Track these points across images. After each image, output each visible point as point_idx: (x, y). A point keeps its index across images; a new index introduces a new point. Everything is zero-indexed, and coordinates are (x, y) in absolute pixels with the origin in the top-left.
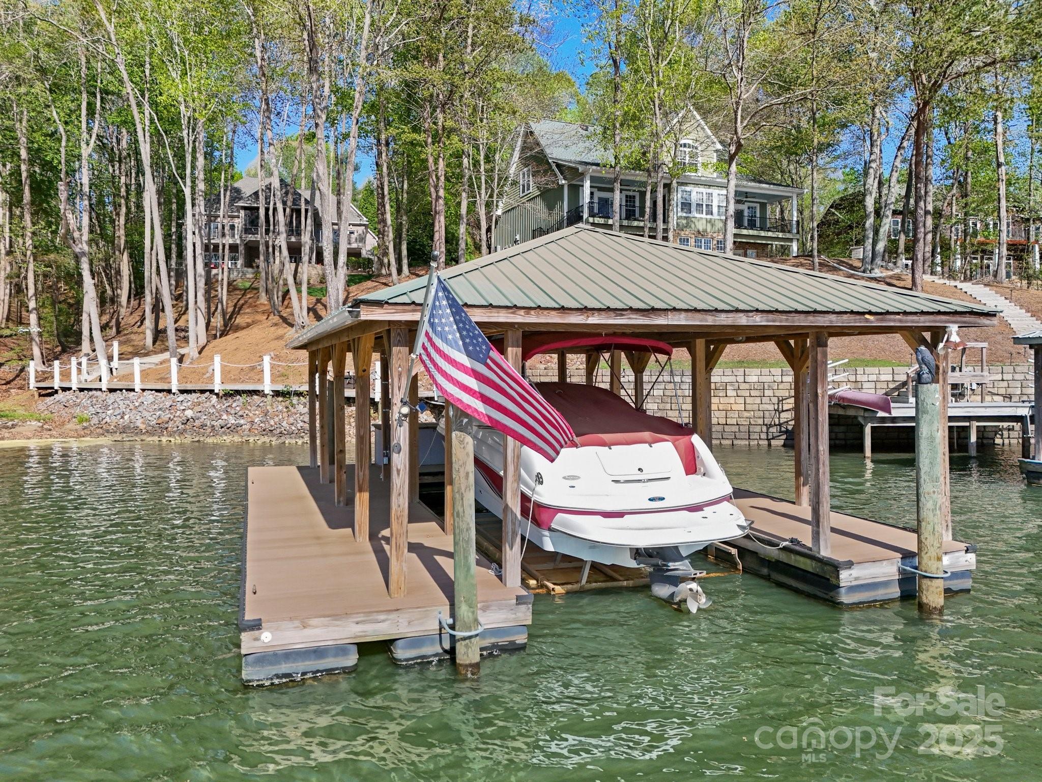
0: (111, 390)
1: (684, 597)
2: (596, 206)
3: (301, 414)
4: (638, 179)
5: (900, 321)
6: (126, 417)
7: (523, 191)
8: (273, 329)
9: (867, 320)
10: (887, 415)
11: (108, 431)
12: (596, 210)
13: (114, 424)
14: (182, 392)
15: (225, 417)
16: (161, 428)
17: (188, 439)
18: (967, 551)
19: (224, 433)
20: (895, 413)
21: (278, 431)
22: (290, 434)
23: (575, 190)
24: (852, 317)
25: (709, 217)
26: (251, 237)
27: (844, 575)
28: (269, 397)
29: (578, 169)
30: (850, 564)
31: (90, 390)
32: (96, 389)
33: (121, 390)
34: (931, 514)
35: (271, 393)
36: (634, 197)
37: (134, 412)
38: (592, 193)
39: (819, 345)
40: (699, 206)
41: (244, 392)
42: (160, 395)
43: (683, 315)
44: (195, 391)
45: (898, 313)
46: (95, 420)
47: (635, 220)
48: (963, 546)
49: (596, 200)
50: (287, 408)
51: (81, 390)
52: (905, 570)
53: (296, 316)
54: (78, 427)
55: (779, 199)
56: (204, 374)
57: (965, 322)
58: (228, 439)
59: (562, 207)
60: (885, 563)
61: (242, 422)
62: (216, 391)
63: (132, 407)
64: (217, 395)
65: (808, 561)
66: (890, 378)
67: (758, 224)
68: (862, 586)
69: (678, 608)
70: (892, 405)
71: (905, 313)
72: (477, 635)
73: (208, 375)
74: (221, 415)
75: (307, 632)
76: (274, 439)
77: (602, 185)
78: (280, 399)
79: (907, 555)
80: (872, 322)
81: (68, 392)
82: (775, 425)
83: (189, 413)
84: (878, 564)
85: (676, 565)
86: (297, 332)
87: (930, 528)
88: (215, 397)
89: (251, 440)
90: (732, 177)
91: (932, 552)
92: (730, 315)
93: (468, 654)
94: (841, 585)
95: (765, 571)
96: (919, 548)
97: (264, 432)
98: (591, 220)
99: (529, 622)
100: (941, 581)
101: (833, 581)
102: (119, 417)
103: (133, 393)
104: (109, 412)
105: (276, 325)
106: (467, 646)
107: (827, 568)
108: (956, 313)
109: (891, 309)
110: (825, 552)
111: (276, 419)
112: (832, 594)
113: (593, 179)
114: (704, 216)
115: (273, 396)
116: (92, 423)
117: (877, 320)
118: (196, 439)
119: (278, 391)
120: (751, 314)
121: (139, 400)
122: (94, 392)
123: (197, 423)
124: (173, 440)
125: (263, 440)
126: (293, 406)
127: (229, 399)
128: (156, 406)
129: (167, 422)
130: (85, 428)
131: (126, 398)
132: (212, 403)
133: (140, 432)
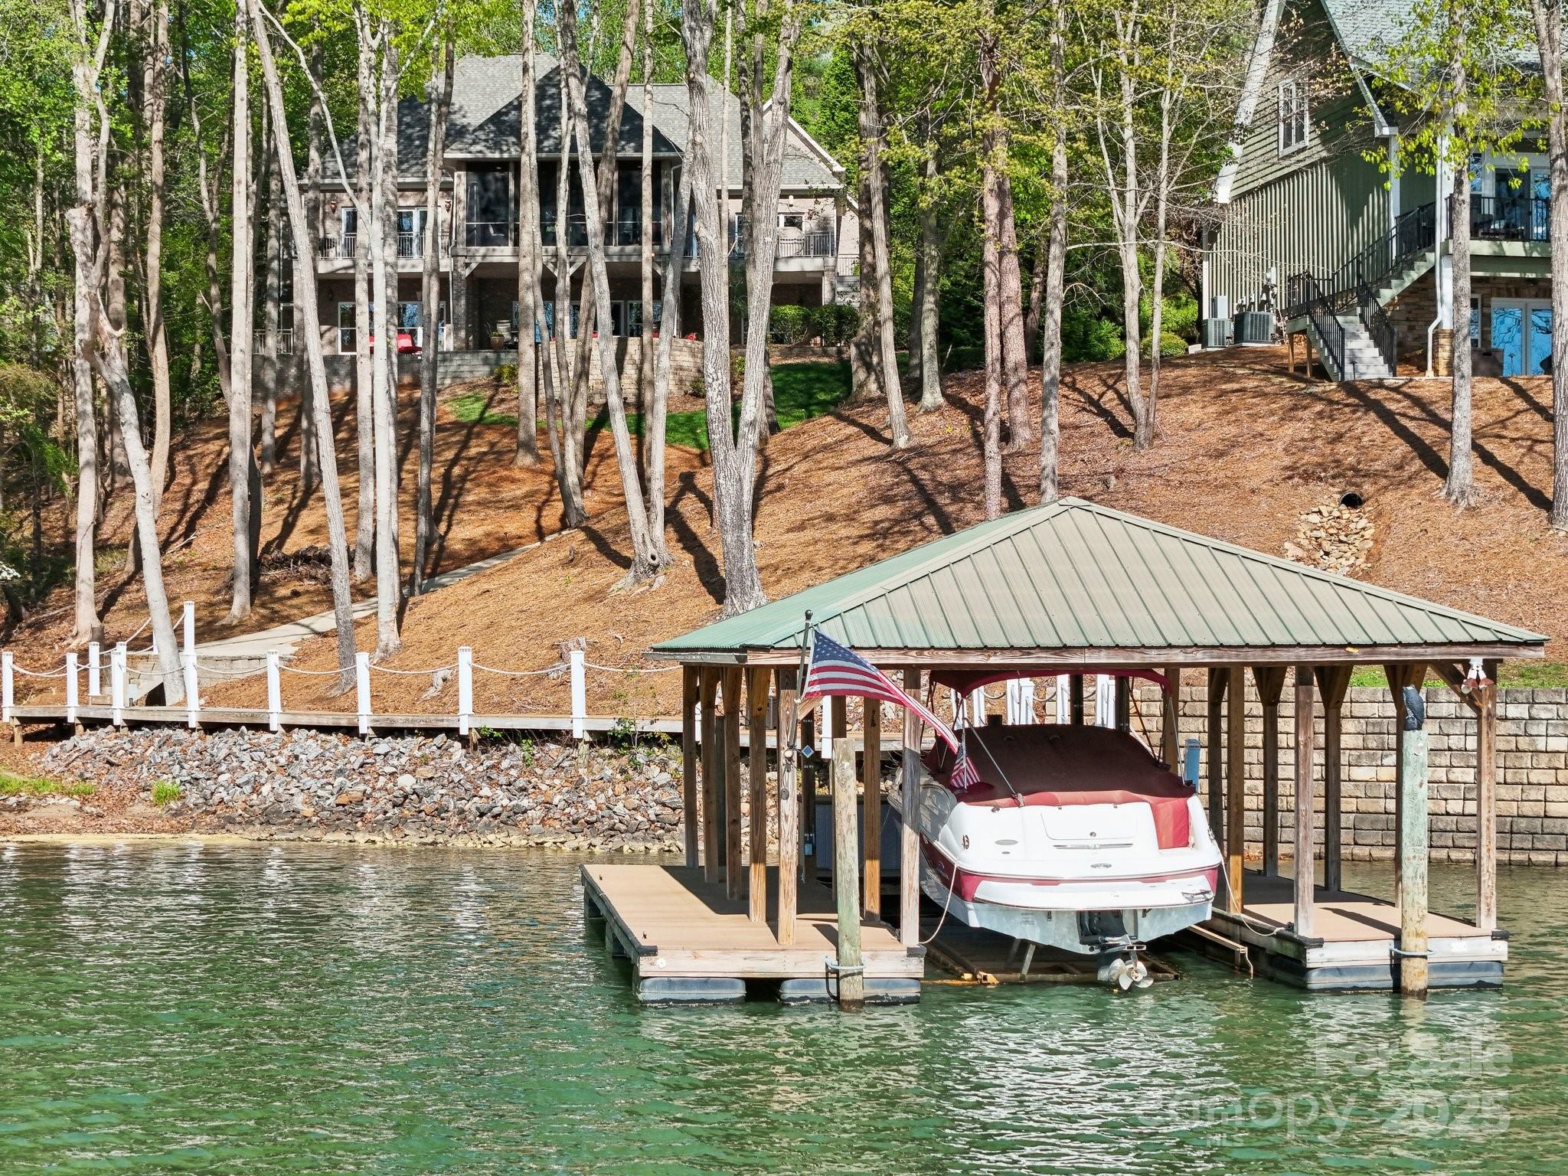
0: (210, 728)
3: (656, 787)
5: (1397, 654)
6: (265, 790)
8: (576, 568)
9: (1350, 654)
11: (231, 820)
13: (240, 804)
14: (382, 732)
15: (486, 791)
16: (350, 814)
17: (413, 839)
19: (488, 826)
21: (607, 822)
22: (633, 830)
24: (1328, 651)
27: (1313, 955)
28: (583, 748)
30: (1319, 943)
31: (157, 725)
32: (171, 725)
33: (236, 727)
34: (1412, 883)
35: (588, 738)
37: (279, 777)
41: (525, 733)
42: (333, 738)
44: (411, 732)
45: (1394, 645)
46: (194, 796)
50: (623, 772)
51: (133, 725)
52: (1394, 953)
53: (637, 539)
54: (159, 810)
58: (497, 840)
61: (525, 803)
62: (464, 732)
63: (271, 765)
64: (464, 741)
73: (432, 692)
74: (477, 788)
76: (597, 841)
78: (608, 751)
79: (1396, 934)
80: (1354, 656)
81: (101, 732)
83: (407, 782)
87: (1410, 899)
88: (458, 745)
89: (549, 842)
91: (1412, 927)
94: (1310, 966)
97: (576, 825)
102: (248, 789)
103: (265, 736)
104: (222, 778)
105: (578, 556)
111: (601, 798)
115: (591, 745)
116: (189, 802)
117: (1363, 654)
118: (430, 839)
119: (603, 733)
120: (1189, 650)
121: (286, 752)
122: (167, 731)
123: (427, 804)
124: (378, 839)
125: (572, 842)
126: (636, 767)
127: (492, 750)
128: (329, 766)
129: (360, 802)
130: (177, 814)
131: (254, 747)
132: (455, 758)
133: (305, 823)
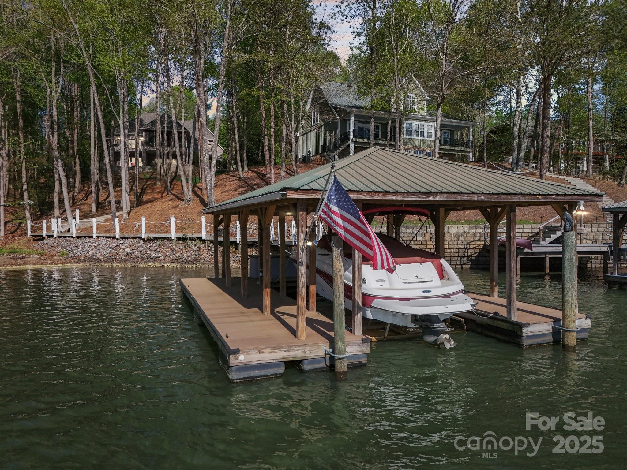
0: (78, 237)
1: (442, 341)
2: (357, 131)
3: (194, 251)
4: (383, 116)
5: (554, 199)
6: (90, 252)
7: (314, 123)
8: (170, 202)
9: (538, 198)
10: (530, 251)
11: (80, 260)
12: (357, 134)
13: (83, 256)
14: (122, 238)
15: (149, 252)
16: (112, 258)
17: (129, 265)
18: (586, 318)
19: (149, 261)
20: (534, 250)
21: (181, 260)
22: (188, 262)
23: (345, 122)
24: (530, 197)
25: (422, 138)
26: (150, 148)
27: (525, 330)
28: (174, 241)
29: (347, 110)
30: (527, 325)
31: (66, 237)
32: (69, 237)
33: (85, 237)
34: (570, 299)
36: (378, 127)
37: (94, 249)
38: (355, 124)
39: (512, 211)
40: (416, 132)
41: (159, 238)
42: (109, 240)
43: (445, 196)
44: (130, 238)
45: (553, 195)
46: (71, 254)
47: (380, 140)
48: (584, 316)
49: (357, 128)
50: (185, 247)
51: (60, 237)
52: (555, 327)
53: (185, 194)
54: (61, 258)
55: (461, 128)
56: (133, 228)
57: (587, 200)
58: (152, 265)
59: (337, 131)
60: (545, 324)
61: (159, 255)
62: (143, 237)
63: (92, 246)
64: (143, 240)
65: (505, 324)
66: (529, 230)
67: (449, 143)
68: (533, 335)
69: (438, 347)
70: (533, 245)
71: (557, 195)
72: (345, 357)
73: (135, 228)
74: (147, 251)
75: (262, 355)
76: (179, 265)
77: (362, 119)
78: (181, 242)
79: (556, 320)
80: (540, 199)
81: (51, 239)
82: (465, 257)
83: (128, 250)
84: (541, 324)
85: (439, 325)
86: (186, 204)
87: (570, 306)
88: (142, 241)
89: (166, 265)
90: (439, 116)
91: (571, 318)
92: (469, 195)
93: (341, 367)
94: (524, 335)
95: (480, 330)
96: (564, 317)
97: (173, 261)
98: (354, 140)
99: (368, 352)
100: (575, 333)
101: (519, 333)
102: (86, 252)
103: (92, 239)
104: (79, 250)
105: (171, 200)
106: (341, 363)
107: (516, 327)
108: (583, 195)
109: (550, 193)
110: (514, 319)
111: (179, 254)
112: (518, 340)
113: (355, 116)
114: (419, 138)
115: (176, 240)
116: (70, 256)
117: (543, 198)
118: (134, 265)
119: (180, 238)
120: (479, 195)
121: (97, 243)
122: (68, 238)
123: (133, 256)
124: (119, 265)
125: (172, 265)
126: (188, 246)
127: (151, 242)
128: (108, 246)
129: (115, 255)
130: (66, 259)
131: (89, 242)
132: (141, 244)
133: (100, 261)
